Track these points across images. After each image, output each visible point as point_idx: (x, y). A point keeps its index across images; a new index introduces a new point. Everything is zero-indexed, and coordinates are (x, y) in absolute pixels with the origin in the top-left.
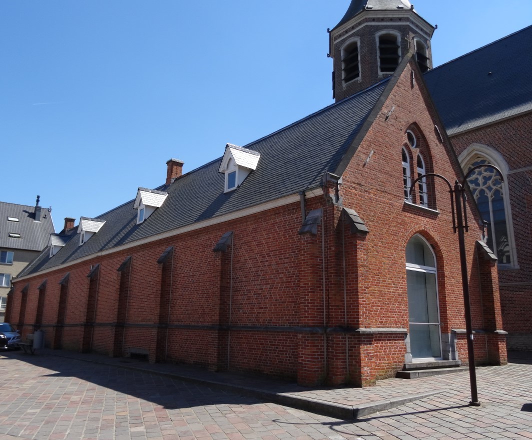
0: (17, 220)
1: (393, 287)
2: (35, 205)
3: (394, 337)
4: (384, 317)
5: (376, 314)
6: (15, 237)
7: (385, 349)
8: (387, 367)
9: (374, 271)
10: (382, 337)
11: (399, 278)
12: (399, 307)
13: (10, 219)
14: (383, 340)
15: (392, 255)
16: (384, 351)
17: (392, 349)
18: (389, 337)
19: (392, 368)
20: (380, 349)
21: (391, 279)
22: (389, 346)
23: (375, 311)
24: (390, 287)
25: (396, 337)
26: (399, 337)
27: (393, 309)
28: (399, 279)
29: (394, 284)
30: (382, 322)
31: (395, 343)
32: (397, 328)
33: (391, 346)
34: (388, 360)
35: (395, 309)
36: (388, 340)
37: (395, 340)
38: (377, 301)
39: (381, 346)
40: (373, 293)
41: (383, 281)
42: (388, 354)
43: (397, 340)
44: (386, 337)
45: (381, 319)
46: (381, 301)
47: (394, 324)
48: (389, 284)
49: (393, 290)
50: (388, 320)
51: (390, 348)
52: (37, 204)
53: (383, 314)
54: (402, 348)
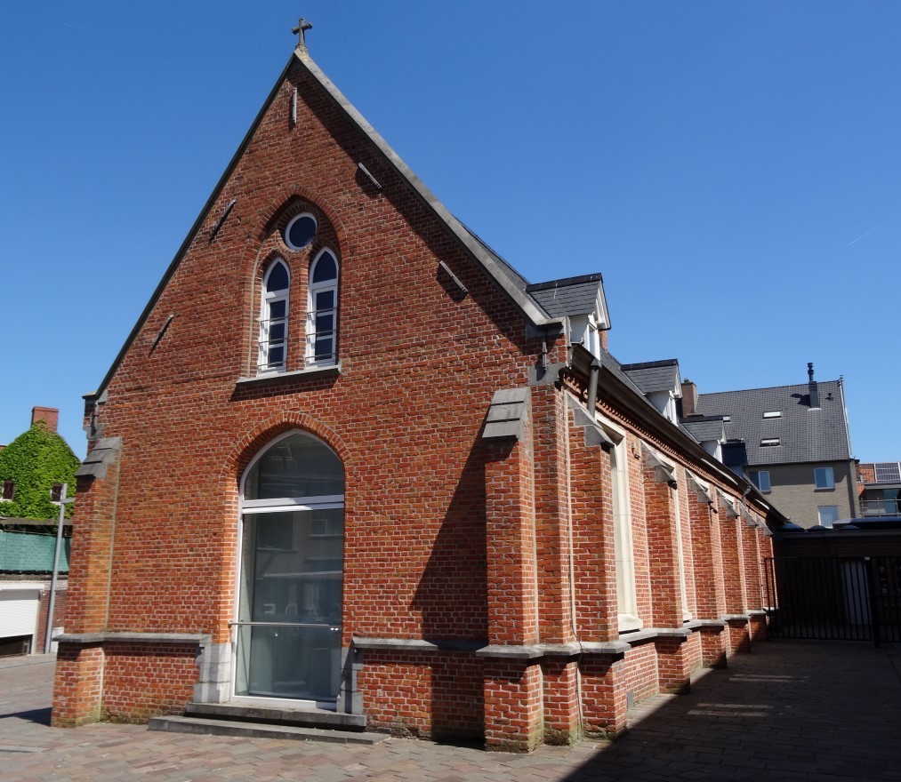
0: (778, 414)
1: (189, 555)
2: (807, 381)
3: (172, 650)
4: (160, 612)
5: (145, 608)
6: (772, 444)
7: (149, 670)
8: (151, 703)
9: (147, 533)
10: (144, 649)
11: (206, 536)
12: (197, 593)
13: (766, 415)
14: (146, 655)
15: (193, 496)
16: (146, 675)
17: (166, 671)
18: (161, 650)
19: (161, 707)
20: (138, 669)
21: (186, 541)
22: (158, 665)
23: (142, 603)
24: (182, 556)
25: (177, 650)
26: (183, 651)
27: (183, 598)
28: (205, 539)
29: (192, 550)
30: (156, 622)
31: (172, 661)
32: (189, 632)
33: (164, 666)
34: (154, 691)
35: (189, 598)
36: (157, 655)
37: (175, 656)
38: (148, 584)
39: (141, 665)
40: (142, 570)
41: (167, 547)
42: (154, 681)
43: (179, 656)
44: (155, 650)
45: (154, 617)
46: (158, 584)
47: (182, 626)
48: (180, 551)
49: (189, 560)
50: (170, 617)
51: (160, 670)
52: (811, 379)
53: (161, 607)
54: (189, 672)
